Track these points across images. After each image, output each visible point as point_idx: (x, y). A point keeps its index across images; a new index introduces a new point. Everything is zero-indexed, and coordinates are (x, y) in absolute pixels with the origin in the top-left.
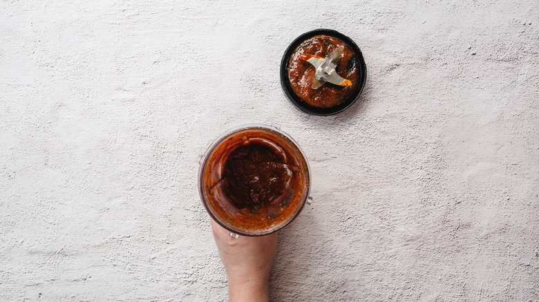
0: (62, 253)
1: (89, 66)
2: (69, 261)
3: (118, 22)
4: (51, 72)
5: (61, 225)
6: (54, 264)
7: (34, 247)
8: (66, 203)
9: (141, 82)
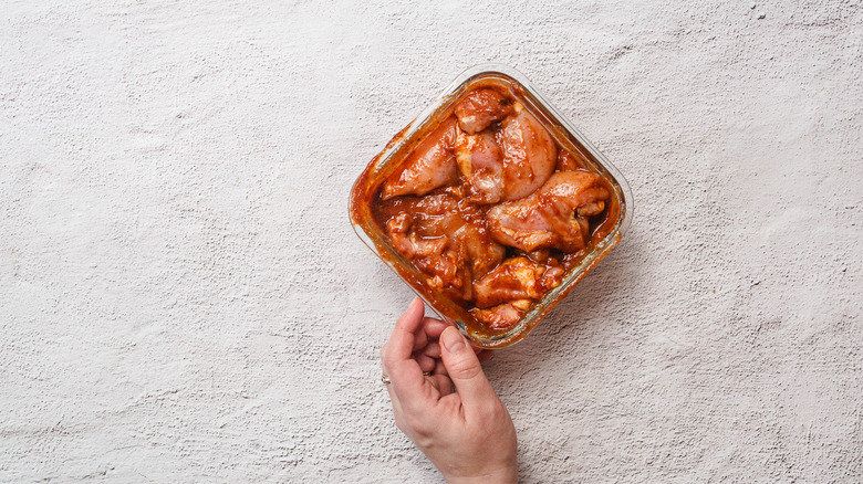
0: (60, 430)
1: (79, 92)
2: (74, 444)
3: (123, 12)
4: (11, 109)
5: (53, 381)
6: (46, 450)
7: (9, 423)
8: (58, 340)
9: (173, 115)
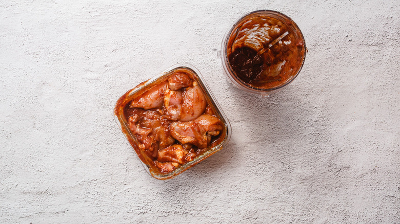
0: (47, 193)
1: (65, 53)
2: (52, 199)
3: (86, 21)
4: (36, 59)
5: (46, 172)
6: (41, 201)
7: (26, 189)
8: (49, 155)
9: (103, 65)
